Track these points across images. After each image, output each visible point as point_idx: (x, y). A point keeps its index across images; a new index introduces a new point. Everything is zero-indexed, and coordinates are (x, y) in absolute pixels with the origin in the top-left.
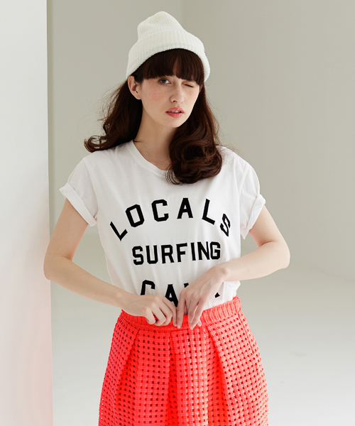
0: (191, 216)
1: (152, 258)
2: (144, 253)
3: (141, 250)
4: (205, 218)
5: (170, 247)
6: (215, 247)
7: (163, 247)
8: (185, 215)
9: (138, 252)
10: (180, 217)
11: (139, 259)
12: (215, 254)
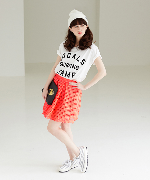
0: (74, 59)
1: (64, 66)
2: (63, 64)
3: (63, 63)
4: (77, 60)
5: (68, 64)
6: (77, 67)
7: (67, 64)
8: (73, 58)
9: (62, 63)
10: (72, 58)
11: (62, 65)
12: (77, 69)
